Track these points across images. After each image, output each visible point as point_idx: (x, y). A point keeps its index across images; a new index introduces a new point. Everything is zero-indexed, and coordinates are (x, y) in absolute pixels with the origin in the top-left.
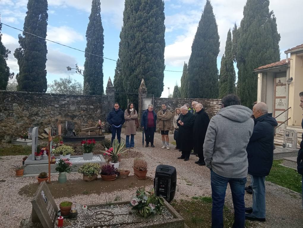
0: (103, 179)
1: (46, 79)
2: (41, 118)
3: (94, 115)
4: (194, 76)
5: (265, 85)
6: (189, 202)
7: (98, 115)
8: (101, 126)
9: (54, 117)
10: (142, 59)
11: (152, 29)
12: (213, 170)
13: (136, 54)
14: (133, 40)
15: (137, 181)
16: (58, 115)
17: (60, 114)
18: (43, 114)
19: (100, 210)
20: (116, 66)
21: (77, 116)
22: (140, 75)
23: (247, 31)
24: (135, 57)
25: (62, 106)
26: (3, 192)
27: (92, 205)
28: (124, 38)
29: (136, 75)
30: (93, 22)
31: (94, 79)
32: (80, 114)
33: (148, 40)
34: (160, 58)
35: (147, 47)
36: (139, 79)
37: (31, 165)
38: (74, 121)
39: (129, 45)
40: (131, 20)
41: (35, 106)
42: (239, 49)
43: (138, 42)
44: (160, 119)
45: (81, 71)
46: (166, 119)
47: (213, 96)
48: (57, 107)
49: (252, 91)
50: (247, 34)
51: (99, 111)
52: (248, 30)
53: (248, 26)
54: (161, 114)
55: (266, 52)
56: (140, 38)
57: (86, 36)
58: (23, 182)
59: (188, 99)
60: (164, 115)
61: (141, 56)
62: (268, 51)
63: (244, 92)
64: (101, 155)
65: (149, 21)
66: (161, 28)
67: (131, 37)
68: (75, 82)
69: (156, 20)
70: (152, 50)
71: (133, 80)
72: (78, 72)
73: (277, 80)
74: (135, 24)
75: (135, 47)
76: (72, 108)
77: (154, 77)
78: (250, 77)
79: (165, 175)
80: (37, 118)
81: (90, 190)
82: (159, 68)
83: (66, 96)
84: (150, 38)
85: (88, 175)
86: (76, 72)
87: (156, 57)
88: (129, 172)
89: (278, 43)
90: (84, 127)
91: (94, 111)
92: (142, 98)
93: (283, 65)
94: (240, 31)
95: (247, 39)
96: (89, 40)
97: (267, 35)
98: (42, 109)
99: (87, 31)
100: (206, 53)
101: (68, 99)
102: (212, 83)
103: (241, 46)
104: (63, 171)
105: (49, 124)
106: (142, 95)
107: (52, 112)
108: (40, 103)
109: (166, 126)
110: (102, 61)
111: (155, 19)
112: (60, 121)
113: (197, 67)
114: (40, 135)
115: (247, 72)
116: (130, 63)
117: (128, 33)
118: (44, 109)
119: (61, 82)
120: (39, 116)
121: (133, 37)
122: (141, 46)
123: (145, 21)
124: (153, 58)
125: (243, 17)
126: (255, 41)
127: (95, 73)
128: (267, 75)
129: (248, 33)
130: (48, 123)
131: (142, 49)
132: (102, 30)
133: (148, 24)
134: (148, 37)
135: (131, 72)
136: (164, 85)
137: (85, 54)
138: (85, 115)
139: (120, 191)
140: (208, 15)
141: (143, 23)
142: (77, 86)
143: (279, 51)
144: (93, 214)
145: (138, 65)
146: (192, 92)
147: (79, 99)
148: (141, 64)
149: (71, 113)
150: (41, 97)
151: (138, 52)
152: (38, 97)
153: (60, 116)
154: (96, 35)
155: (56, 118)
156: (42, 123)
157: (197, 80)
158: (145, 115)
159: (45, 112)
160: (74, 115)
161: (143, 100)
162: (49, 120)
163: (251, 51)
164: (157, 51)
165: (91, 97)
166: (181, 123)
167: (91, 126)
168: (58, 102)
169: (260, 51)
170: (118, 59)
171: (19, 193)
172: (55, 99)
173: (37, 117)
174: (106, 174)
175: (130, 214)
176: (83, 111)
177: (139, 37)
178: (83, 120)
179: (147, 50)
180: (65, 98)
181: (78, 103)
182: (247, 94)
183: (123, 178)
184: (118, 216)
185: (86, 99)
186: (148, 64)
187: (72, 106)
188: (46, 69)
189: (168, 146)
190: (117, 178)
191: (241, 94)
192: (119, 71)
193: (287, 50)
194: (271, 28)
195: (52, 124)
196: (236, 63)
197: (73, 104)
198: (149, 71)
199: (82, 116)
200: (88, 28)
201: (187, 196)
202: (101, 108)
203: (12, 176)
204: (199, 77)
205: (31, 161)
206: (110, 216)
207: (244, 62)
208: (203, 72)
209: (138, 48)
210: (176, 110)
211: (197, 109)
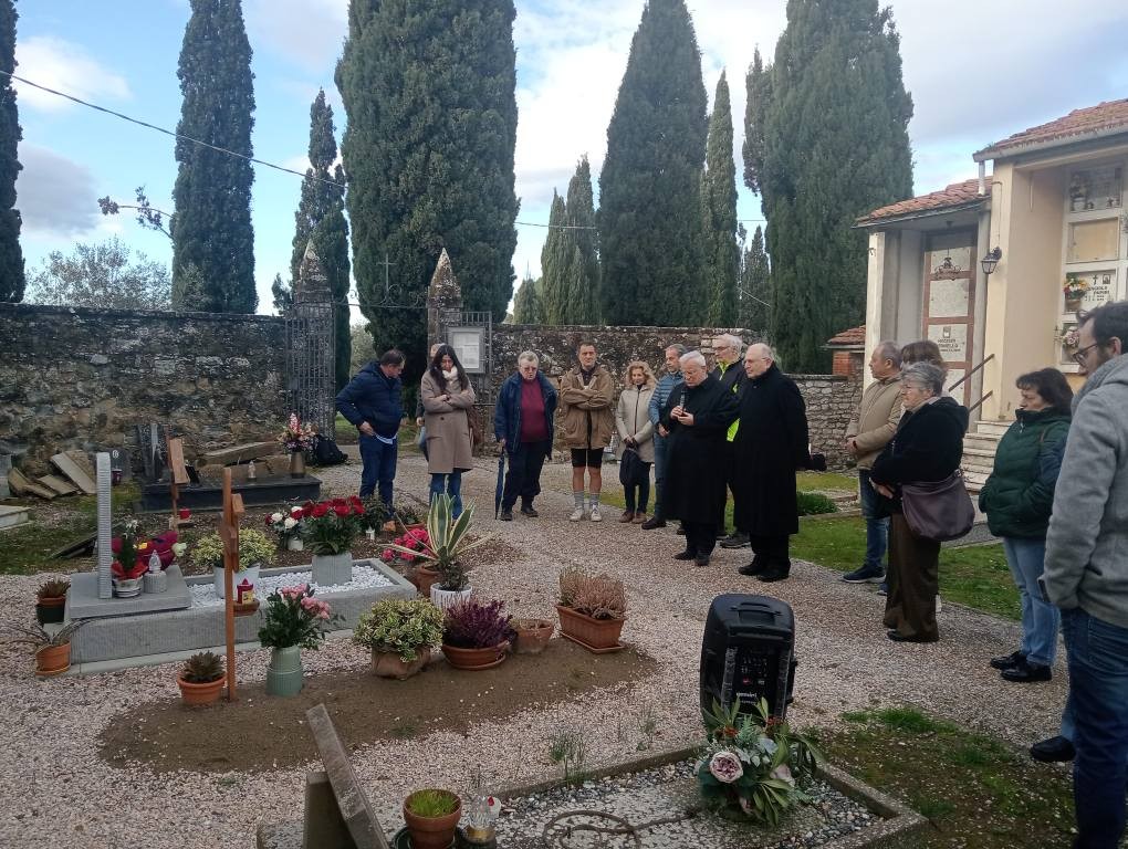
0: (452, 663)
1: (18, 250)
2: (37, 411)
3: (252, 397)
4: (619, 242)
5: (895, 275)
7: (271, 396)
8: (301, 439)
9: (88, 406)
10: (435, 170)
11: (471, 53)
12: (1091, 612)
13: (409, 150)
14: (396, 96)
15: (592, 662)
16: (108, 397)
17: (115, 392)
18: (45, 397)
19: (560, 810)
20: (299, 199)
21: (185, 399)
22: (428, 235)
23: (801, 78)
24: (405, 162)
25: (120, 359)
26: (20, 756)
27: (511, 792)
28: (357, 84)
29: (411, 235)
30: (209, 22)
31: (216, 250)
32: (195, 393)
33: (456, 96)
34: (502, 170)
35: (452, 123)
36: (422, 251)
37: (102, 622)
38: (172, 422)
39: (377, 112)
40: (385, 14)
41: (7, 362)
42: (773, 144)
43: (415, 101)
44: (573, 406)
45: (158, 216)
46: (597, 406)
47: (688, 316)
48: (100, 365)
49: (818, 301)
50: (802, 91)
51: (272, 378)
52: (805, 77)
53: (805, 60)
54: (576, 384)
55: (868, 160)
56: (423, 86)
57: (180, 76)
58: (87, 703)
59: (617, 328)
60: (586, 387)
61: (427, 158)
62: (873, 156)
63: (790, 302)
64: (375, 561)
65: (458, 22)
66: (500, 50)
67: (388, 81)
68: (142, 263)
69: (482, 19)
70: (468, 140)
71: (400, 253)
72: (147, 221)
73: (937, 259)
74: (401, 32)
75: (405, 124)
76: (165, 367)
77: (480, 244)
78: (813, 249)
80: (16, 414)
81: (420, 717)
82: (501, 207)
83: (135, 318)
84: (460, 90)
85: (402, 654)
86: (141, 221)
87: (488, 162)
88: (551, 631)
90: (215, 444)
91: (253, 381)
92: (442, 325)
93: (967, 204)
94: (772, 79)
95: (800, 110)
96: (194, 92)
97: (872, 96)
98: (37, 374)
99: (184, 54)
100: (664, 155)
101: (143, 332)
102: (687, 267)
103: (781, 133)
104: (289, 644)
105: (72, 435)
106: (443, 315)
107: (79, 385)
108: (28, 346)
109: (596, 430)
110: (249, 177)
111: (478, 14)
112: (114, 422)
113: (632, 208)
114: (35, 482)
115: (801, 231)
116: (383, 187)
117: (375, 67)
118: (48, 375)
119: (80, 259)
120: (26, 405)
121: (395, 84)
122: (430, 121)
123: (441, 21)
124: (476, 169)
125: (785, 27)
126: (829, 116)
127: (220, 225)
128: (899, 237)
129: (803, 85)
130: (67, 431)
131: (430, 131)
132: (244, 50)
133: (453, 32)
134: (453, 85)
135: (389, 223)
136: (516, 277)
137: (178, 148)
138: (215, 397)
139: (542, 708)
140: (669, 13)
141: (432, 30)
142: (151, 279)
144: (545, 833)
145: (420, 194)
147: (190, 329)
148: (430, 189)
149: (160, 387)
150: (32, 324)
151: (418, 143)
152: (20, 325)
153: (114, 401)
154: (223, 73)
155: (97, 411)
156: (39, 432)
157: (631, 260)
159: (52, 384)
160: (173, 397)
161: (450, 335)
162: (66, 420)
163: (814, 153)
164: (490, 139)
165: (241, 322)
166: (683, 415)
167: (244, 441)
168: (106, 344)
169: (848, 156)
170: (310, 172)
171: (101, 756)
172: (93, 333)
173: (18, 410)
174: (470, 642)
175: (691, 814)
176: (206, 380)
177: (418, 81)
178: (211, 416)
179: (450, 137)
180: (133, 328)
181: (187, 346)
182: (802, 310)
183: (529, 655)
184: (651, 831)
185: (217, 330)
186: (456, 191)
187: (162, 359)
188: (15, 207)
190: (510, 654)
191: (779, 310)
192: (314, 217)
193: (981, 149)
194: (883, 71)
195: (82, 434)
196: (760, 198)
197: (166, 351)
198: (459, 221)
199: (203, 401)
200: (186, 40)
201: (819, 711)
202: (280, 364)
203: (14, 677)
204: (640, 248)
205: (96, 603)
206: (620, 833)
207: (791, 193)
208: (653, 227)
209: (417, 126)
210: (631, 371)
211: (753, 365)
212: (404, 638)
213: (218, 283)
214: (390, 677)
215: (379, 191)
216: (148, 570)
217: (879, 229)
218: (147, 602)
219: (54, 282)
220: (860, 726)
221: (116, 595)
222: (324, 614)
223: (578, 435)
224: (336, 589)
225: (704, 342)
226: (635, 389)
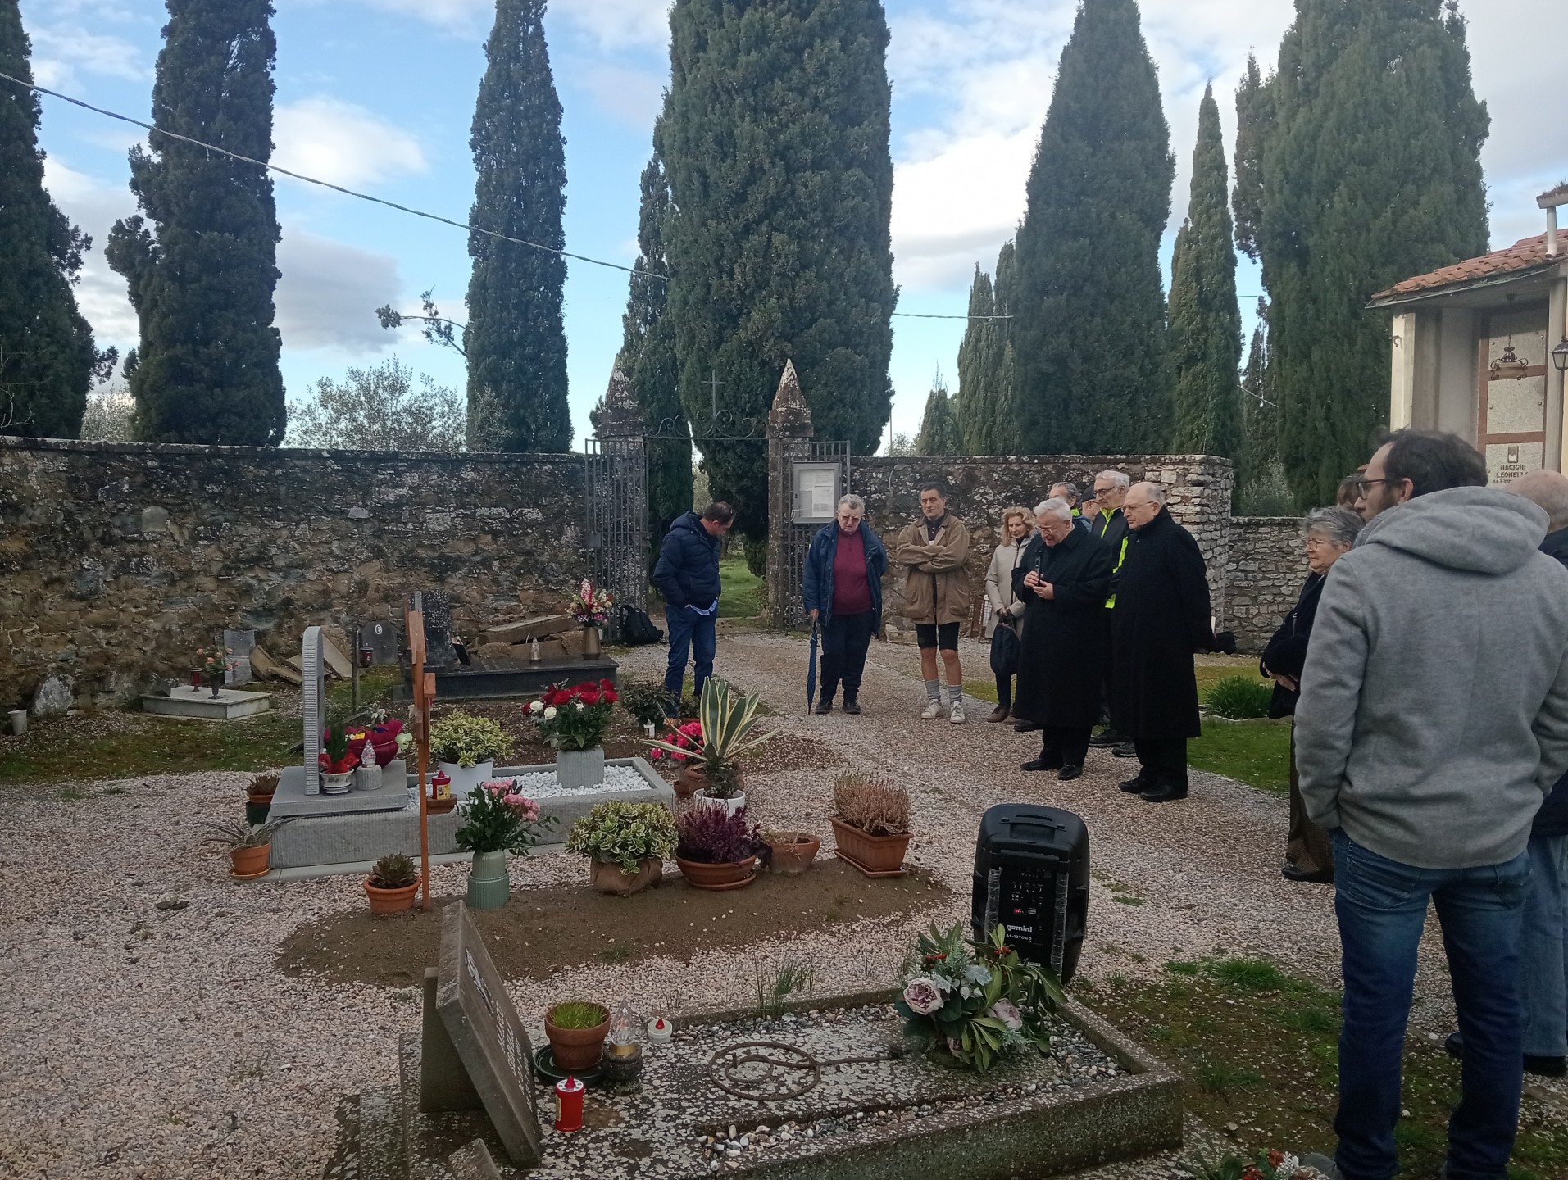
0: (689, 882)
1: (277, 378)
2: (285, 578)
3: (545, 557)
4: (1045, 335)
5: (1432, 374)
6: (1154, 988)
7: (567, 556)
8: (594, 610)
9: (346, 571)
10: (779, 256)
11: (828, 96)
12: (1351, 834)
13: (747, 230)
14: (729, 161)
15: (865, 887)
16: (370, 560)
17: (377, 553)
18: (294, 559)
19: (740, 1040)
20: (627, 298)
21: (464, 562)
22: (771, 342)
23: (1317, 93)
24: (741, 247)
25: (383, 513)
26: (195, 961)
27: (692, 1018)
28: (680, 150)
29: (750, 343)
30: (508, 71)
31: (520, 369)
32: (476, 553)
33: (808, 155)
34: (871, 250)
35: (801, 191)
36: (763, 364)
37: (306, 822)
38: (447, 590)
39: (705, 185)
40: (712, 54)
41: (249, 518)
42: (1276, 188)
43: (752, 167)
44: (914, 569)
45: (449, 328)
46: (943, 566)
47: (1144, 438)
48: (360, 520)
49: (1345, 409)
50: (1317, 111)
51: (570, 533)
52: (1321, 90)
53: (1321, 68)
54: (918, 540)
55: (1415, 204)
56: (760, 146)
57: (473, 147)
58: (279, 910)
59: (1025, 458)
60: (931, 543)
61: (769, 240)
62: (1424, 199)
63: (1304, 414)
64: (638, 761)
65: (810, 56)
66: (868, 88)
67: (719, 142)
68: (428, 389)
69: (843, 48)
70: (825, 211)
71: (735, 368)
72: (435, 335)
73: (1496, 348)
74: (733, 76)
75: (741, 198)
76: (438, 521)
77: (841, 350)
78: (1335, 337)
79: (1042, 856)
80: (261, 581)
81: (638, 940)
82: (870, 300)
83: (402, 461)
84: (814, 147)
85: (621, 864)
86: (429, 335)
87: (852, 241)
88: (817, 846)
89: (1476, 153)
90: (501, 617)
91: (546, 537)
92: (785, 461)
93: (1532, 268)
94: (1275, 96)
95: (1314, 138)
96: (490, 167)
97: (1422, 112)
98: (285, 533)
99: (479, 119)
100: (1105, 215)
101: (412, 478)
102: (1141, 369)
103: (1287, 174)
104: (492, 848)
105: (326, 607)
106: (786, 448)
107: (335, 545)
108: (274, 499)
109: (944, 598)
110: (560, 272)
111: (837, 44)
112: (377, 591)
113: (1061, 289)
114: (282, 663)
115: (1318, 311)
116: (714, 282)
117: (701, 125)
118: (298, 533)
119: (354, 387)
120: (272, 570)
121: (726, 146)
122: (772, 191)
123: (787, 57)
124: (835, 251)
125: (1293, 21)
126: (1358, 145)
127: (522, 338)
128: (1438, 319)
129: (1319, 103)
130: (321, 601)
131: (773, 205)
132: (554, 109)
133: (803, 69)
134: (804, 142)
135: (721, 327)
136: (893, 393)
137: (472, 239)
138: (500, 559)
139: (788, 938)
140: (1112, 16)
141: (775, 70)
142: (438, 409)
143: (1480, 195)
144: (713, 1062)
145: (760, 288)
146: (1034, 423)
147: (469, 475)
148: (775, 281)
149: (432, 547)
150: (279, 471)
151: (759, 222)
152: (264, 473)
153: (377, 564)
154: (525, 140)
155: (357, 577)
156: (288, 602)
157: (1060, 361)
158: (822, 552)
159: (302, 544)
160: (448, 559)
161: (796, 473)
162: (321, 588)
163: (1336, 198)
164: (853, 209)
165: (531, 463)
166: (1040, 584)
167: (536, 614)
168: (366, 495)
169: (1388, 200)
170: (639, 261)
171: (278, 964)
172: (350, 481)
173: (262, 575)
174: (706, 856)
175: (895, 1055)
176: (489, 537)
177: (753, 141)
178: (495, 581)
179: (800, 211)
180: (399, 474)
181: (465, 496)
182: (1321, 425)
183: (786, 875)
184: (838, 1070)
185: (502, 475)
186: (808, 283)
187: (435, 511)
188: (274, 325)
189: (956, 703)
190: (760, 873)
191: (1288, 425)
192: (645, 321)
193: (1549, 189)
194: (1438, 74)
195: (339, 605)
196: (1260, 265)
197: (440, 502)
198: (813, 321)
199: (486, 564)
200: (480, 101)
201: (1138, 959)
202: (579, 516)
203: (209, 881)
204: (1072, 346)
205: (305, 800)
206: (800, 1068)
207: (1302, 256)
208: (1093, 315)
209: (756, 200)
210: (1007, 518)
211: (1135, 513)
212: (624, 846)
213: (522, 411)
214: (610, 893)
215: (708, 287)
216: (360, 763)
217: (1406, 309)
218: (358, 800)
219: (323, 416)
220: (1187, 980)
221: (323, 791)
222: (531, 814)
223: (921, 606)
224: (582, 792)
225: (1148, 475)
226: (1014, 544)
